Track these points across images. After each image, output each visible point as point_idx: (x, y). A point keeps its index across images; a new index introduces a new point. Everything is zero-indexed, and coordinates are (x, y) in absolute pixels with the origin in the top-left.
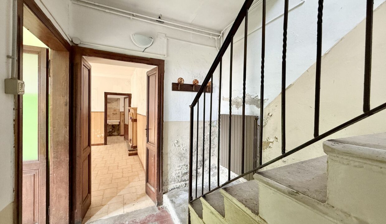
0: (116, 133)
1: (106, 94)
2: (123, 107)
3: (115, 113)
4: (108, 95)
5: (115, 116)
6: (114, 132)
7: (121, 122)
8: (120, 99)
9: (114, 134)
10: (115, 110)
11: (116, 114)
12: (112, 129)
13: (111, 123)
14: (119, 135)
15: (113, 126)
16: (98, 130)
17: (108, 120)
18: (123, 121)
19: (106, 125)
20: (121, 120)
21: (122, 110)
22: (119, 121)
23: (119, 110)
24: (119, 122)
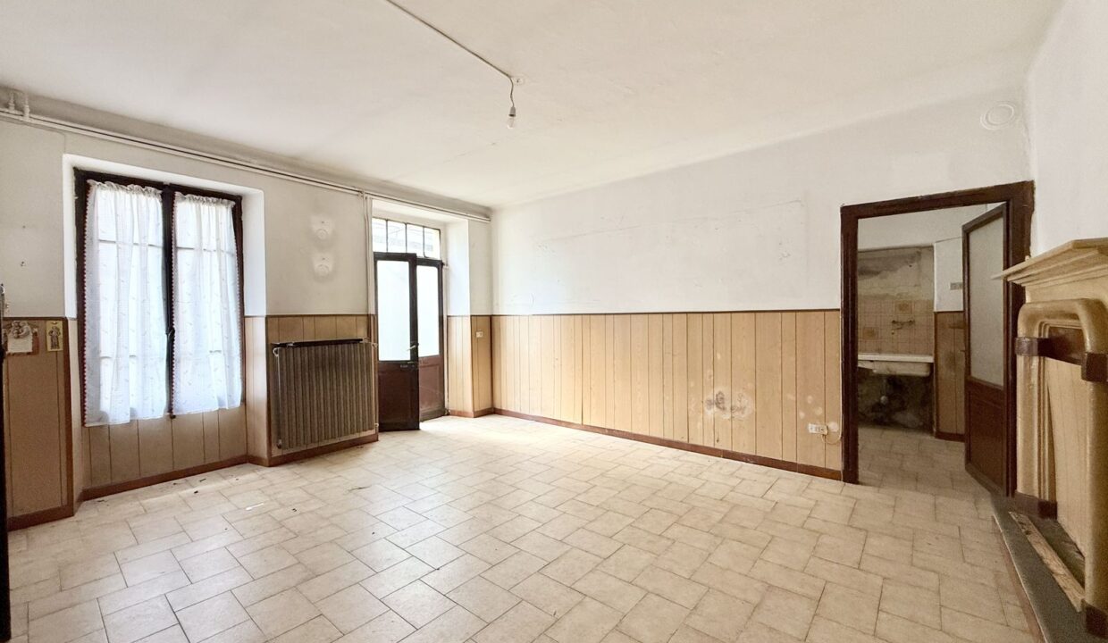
0: (909, 417)
1: (852, 216)
2: (954, 286)
3: (904, 318)
4: (860, 221)
5: (903, 334)
6: (902, 409)
7: (941, 363)
8: (930, 248)
9: (899, 417)
10: (903, 307)
11: (911, 322)
12: (890, 397)
13: (884, 365)
14: (928, 426)
15: (897, 384)
16: (810, 398)
17: (865, 351)
18: (952, 360)
19: (853, 375)
20: (941, 355)
21: (947, 299)
22: (930, 359)
23: (931, 303)
24: (931, 365)
